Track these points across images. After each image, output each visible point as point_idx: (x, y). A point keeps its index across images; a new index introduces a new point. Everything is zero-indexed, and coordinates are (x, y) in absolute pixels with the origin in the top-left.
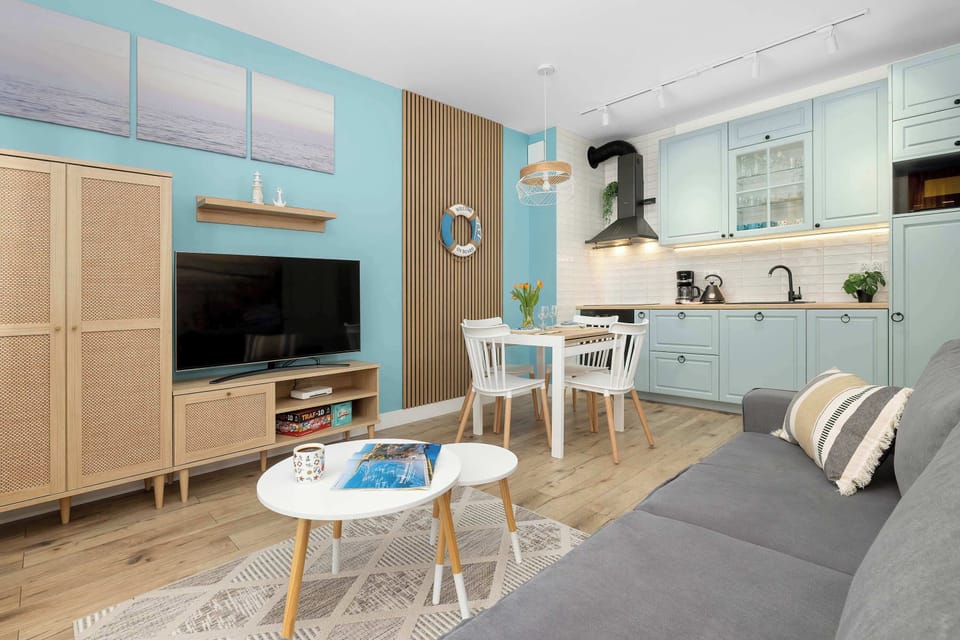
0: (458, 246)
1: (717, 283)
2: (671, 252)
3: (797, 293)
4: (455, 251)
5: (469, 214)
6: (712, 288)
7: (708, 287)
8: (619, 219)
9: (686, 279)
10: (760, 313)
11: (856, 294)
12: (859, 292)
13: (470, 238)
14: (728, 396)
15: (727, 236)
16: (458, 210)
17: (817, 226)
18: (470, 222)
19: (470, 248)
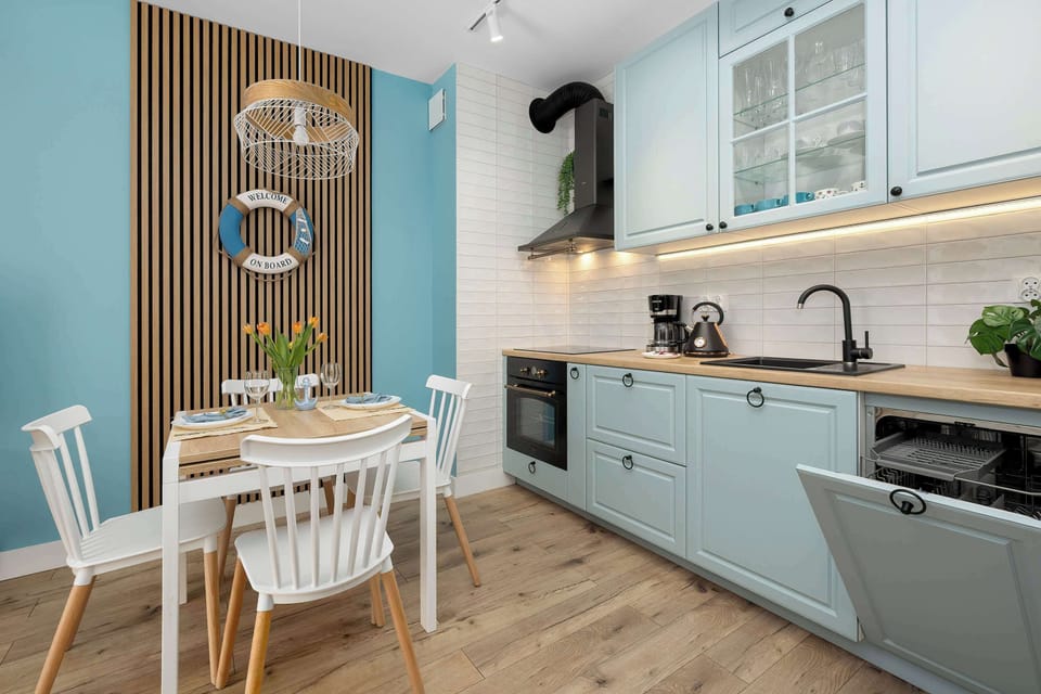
0: (253, 256)
1: (714, 318)
2: (652, 261)
3: (860, 345)
4: (247, 264)
5: (282, 203)
6: (704, 329)
7: (698, 325)
8: (576, 210)
9: (666, 309)
10: (758, 390)
11: (1003, 356)
12: (1012, 351)
13: (284, 242)
14: (700, 553)
15: (716, 228)
16: (252, 198)
17: (896, 192)
18: (286, 219)
19: (285, 261)
